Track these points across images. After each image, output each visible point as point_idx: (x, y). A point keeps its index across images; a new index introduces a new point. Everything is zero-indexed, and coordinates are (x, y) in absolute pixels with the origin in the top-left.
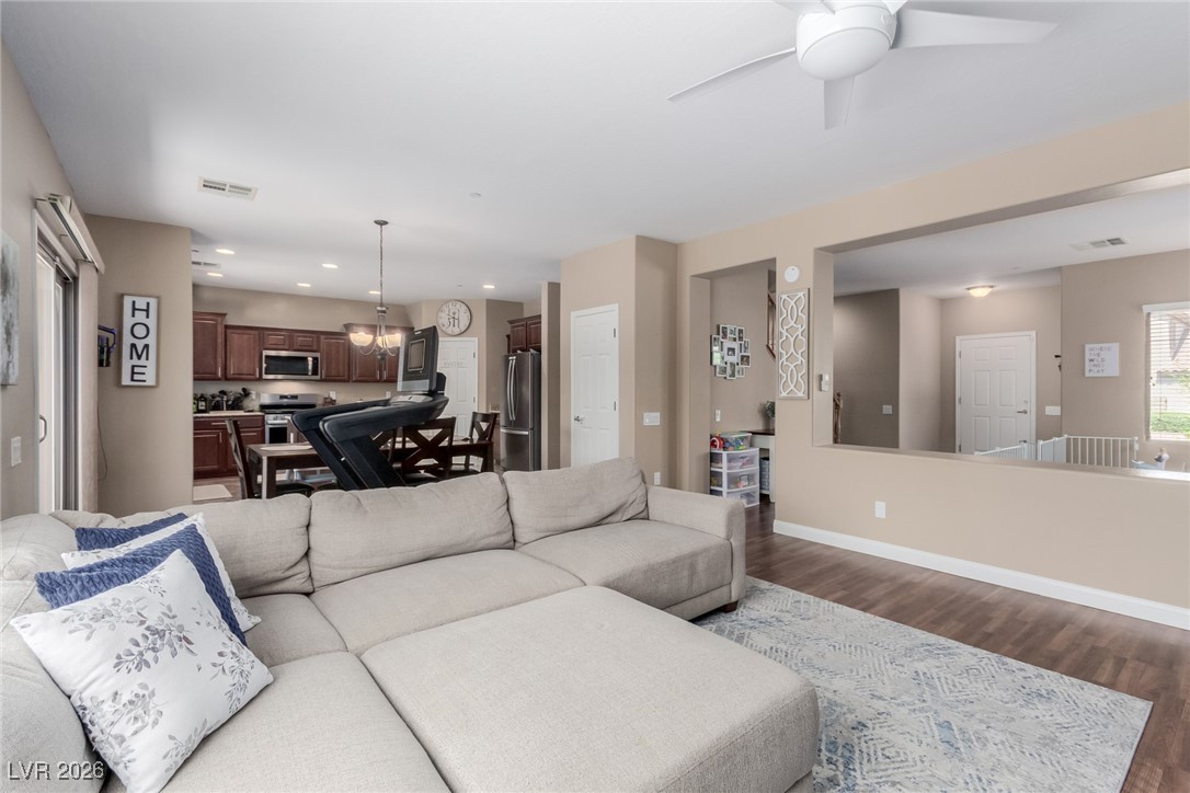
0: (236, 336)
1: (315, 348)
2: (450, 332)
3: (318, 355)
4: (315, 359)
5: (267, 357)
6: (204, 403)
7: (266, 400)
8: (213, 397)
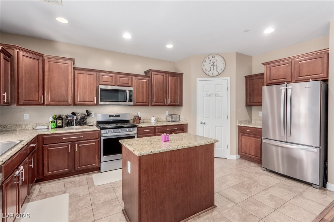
0: (81, 76)
1: (130, 85)
2: (210, 74)
3: (132, 89)
4: (130, 91)
5: (101, 90)
6: (60, 121)
7: (100, 119)
8: (67, 116)
